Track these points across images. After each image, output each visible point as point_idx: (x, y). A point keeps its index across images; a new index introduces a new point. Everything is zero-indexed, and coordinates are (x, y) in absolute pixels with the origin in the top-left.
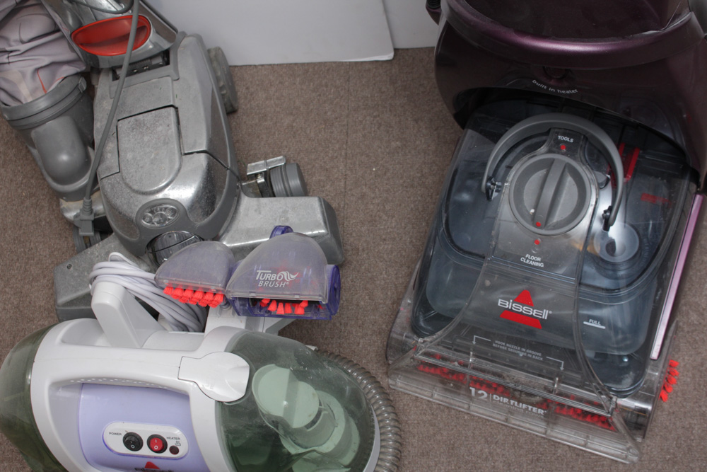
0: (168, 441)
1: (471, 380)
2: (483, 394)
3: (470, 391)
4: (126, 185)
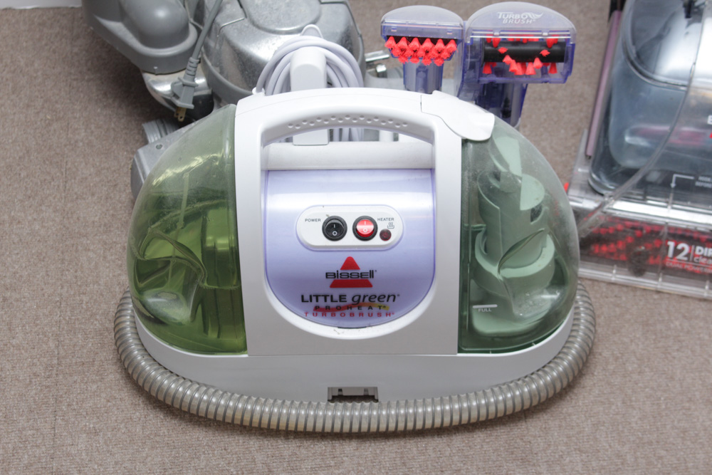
0: (379, 223)
1: (669, 234)
2: (683, 249)
3: (668, 247)
4: (259, 27)
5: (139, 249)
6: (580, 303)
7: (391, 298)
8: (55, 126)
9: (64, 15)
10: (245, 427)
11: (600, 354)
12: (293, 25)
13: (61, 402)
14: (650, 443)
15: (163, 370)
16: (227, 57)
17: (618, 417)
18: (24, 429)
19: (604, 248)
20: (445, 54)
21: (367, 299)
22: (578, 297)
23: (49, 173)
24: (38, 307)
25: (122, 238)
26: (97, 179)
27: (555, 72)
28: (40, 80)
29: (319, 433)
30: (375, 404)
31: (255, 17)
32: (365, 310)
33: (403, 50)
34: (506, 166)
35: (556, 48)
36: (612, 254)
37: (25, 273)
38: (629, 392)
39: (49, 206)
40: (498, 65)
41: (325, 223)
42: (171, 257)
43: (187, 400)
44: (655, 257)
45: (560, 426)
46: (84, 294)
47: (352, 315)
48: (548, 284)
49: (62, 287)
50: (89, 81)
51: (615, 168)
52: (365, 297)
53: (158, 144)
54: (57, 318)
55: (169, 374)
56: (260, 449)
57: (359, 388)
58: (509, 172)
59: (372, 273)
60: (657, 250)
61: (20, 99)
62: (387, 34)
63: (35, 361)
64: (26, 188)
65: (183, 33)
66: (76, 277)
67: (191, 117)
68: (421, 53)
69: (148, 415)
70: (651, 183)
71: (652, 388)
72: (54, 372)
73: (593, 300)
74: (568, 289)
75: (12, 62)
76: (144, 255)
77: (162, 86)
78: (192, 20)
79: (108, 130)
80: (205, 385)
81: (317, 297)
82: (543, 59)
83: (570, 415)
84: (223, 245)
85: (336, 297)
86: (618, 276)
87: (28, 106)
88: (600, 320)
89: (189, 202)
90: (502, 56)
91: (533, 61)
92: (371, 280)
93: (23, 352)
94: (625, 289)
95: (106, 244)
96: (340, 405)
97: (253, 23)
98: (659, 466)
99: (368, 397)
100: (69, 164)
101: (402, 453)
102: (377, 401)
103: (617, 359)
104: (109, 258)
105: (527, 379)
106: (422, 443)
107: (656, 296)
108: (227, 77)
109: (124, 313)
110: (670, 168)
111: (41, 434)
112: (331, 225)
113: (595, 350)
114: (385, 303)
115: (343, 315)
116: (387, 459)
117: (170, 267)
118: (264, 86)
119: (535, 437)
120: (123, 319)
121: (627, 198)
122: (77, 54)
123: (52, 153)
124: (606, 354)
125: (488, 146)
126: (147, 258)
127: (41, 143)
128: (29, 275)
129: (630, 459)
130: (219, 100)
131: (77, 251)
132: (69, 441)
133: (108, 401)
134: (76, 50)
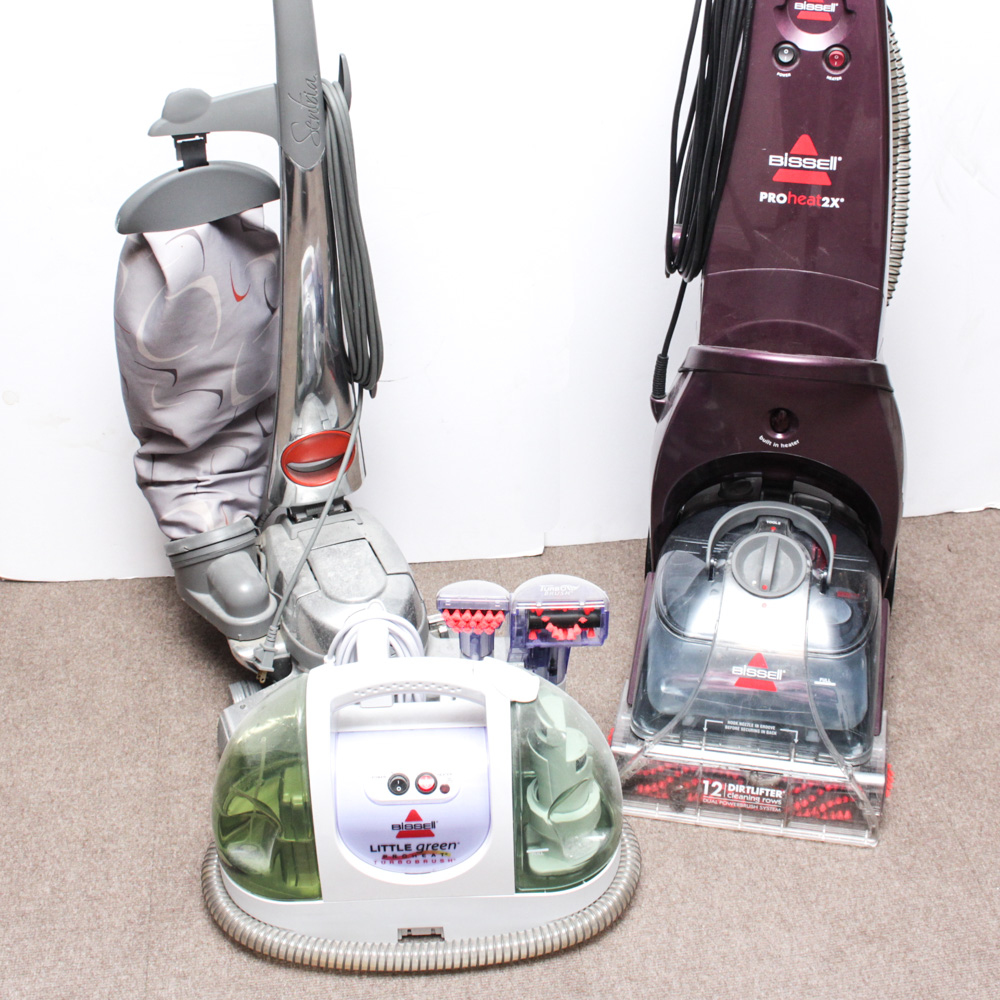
0: (438, 779)
1: (704, 773)
2: (717, 787)
3: (703, 786)
4: (331, 598)
5: (222, 805)
6: (626, 840)
7: (452, 846)
8: (151, 686)
9: (161, 584)
10: (322, 968)
11: (647, 887)
12: (362, 596)
13: (153, 947)
14: (694, 969)
15: (246, 916)
16: (304, 626)
17: (664, 945)
18: (119, 974)
19: (648, 788)
20: (494, 624)
21: (430, 848)
22: (624, 835)
23: (144, 731)
24: (133, 857)
25: (209, 790)
26: (188, 736)
27: (593, 635)
28: (138, 644)
29: (390, 972)
30: (441, 943)
31: (328, 589)
32: (428, 857)
33: (457, 621)
34: (552, 723)
35: (593, 616)
36: (654, 793)
37: (121, 825)
38: (674, 921)
39: (144, 762)
40: (541, 631)
41: (390, 779)
42: (252, 812)
43: (268, 944)
44: (693, 795)
45: (612, 957)
46: (175, 844)
47: (417, 862)
48: (595, 826)
49: (155, 837)
50: (181, 644)
51: (654, 715)
52: (428, 845)
53: (242, 704)
54: (149, 868)
55: (251, 920)
56: (336, 988)
57: (426, 929)
58: (554, 729)
59: (433, 825)
60: (694, 789)
61: (120, 662)
62: (441, 607)
63: (130, 909)
64: (124, 745)
65: (265, 602)
66: (168, 828)
67: (271, 679)
68: (473, 623)
69: (232, 959)
70: (686, 728)
71: (695, 917)
72: (147, 919)
73: (638, 836)
74: (613, 829)
75: (114, 628)
76: (227, 810)
77: (245, 651)
78: (272, 591)
79: (198, 689)
80: (284, 930)
81: (385, 847)
82: (581, 625)
83: (620, 946)
84: (298, 801)
85: (402, 847)
86: (661, 813)
87: (127, 668)
88: (646, 855)
89: (266, 762)
90: (545, 624)
91: (573, 627)
92: (433, 830)
93: (119, 900)
94: (668, 825)
95: (194, 796)
96: (409, 944)
97: (326, 594)
98: (702, 990)
99: (435, 935)
100: (163, 721)
101: (467, 988)
102: (443, 939)
103: (661, 891)
104: (198, 809)
105: (580, 915)
106: (485, 976)
107: (695, 830)
108: (303, 643)
109: (211, 863)
110: (702, 714)
111: (135, 978)
112: (396, 781)
113: (642, 884)
114: (447, 850)
115: (409, 862)
116: (453, 995)
117: (251, 821)
118: (335, 653)
119: (588, 968)
120: (209, 868)
121: (665, 742)
122: (171, 620)
123: (148, 712)
124: (652, 886)
125: (534, 706)
126: (230, 814)
127: (138, 702)
128: (125, 827)
129: (675, 985)
130: (297, 663)
131: (169, 804)
132: (160, 985)
133: (196, 946)
134: (171, 616)
